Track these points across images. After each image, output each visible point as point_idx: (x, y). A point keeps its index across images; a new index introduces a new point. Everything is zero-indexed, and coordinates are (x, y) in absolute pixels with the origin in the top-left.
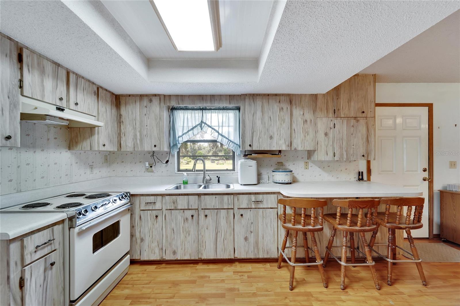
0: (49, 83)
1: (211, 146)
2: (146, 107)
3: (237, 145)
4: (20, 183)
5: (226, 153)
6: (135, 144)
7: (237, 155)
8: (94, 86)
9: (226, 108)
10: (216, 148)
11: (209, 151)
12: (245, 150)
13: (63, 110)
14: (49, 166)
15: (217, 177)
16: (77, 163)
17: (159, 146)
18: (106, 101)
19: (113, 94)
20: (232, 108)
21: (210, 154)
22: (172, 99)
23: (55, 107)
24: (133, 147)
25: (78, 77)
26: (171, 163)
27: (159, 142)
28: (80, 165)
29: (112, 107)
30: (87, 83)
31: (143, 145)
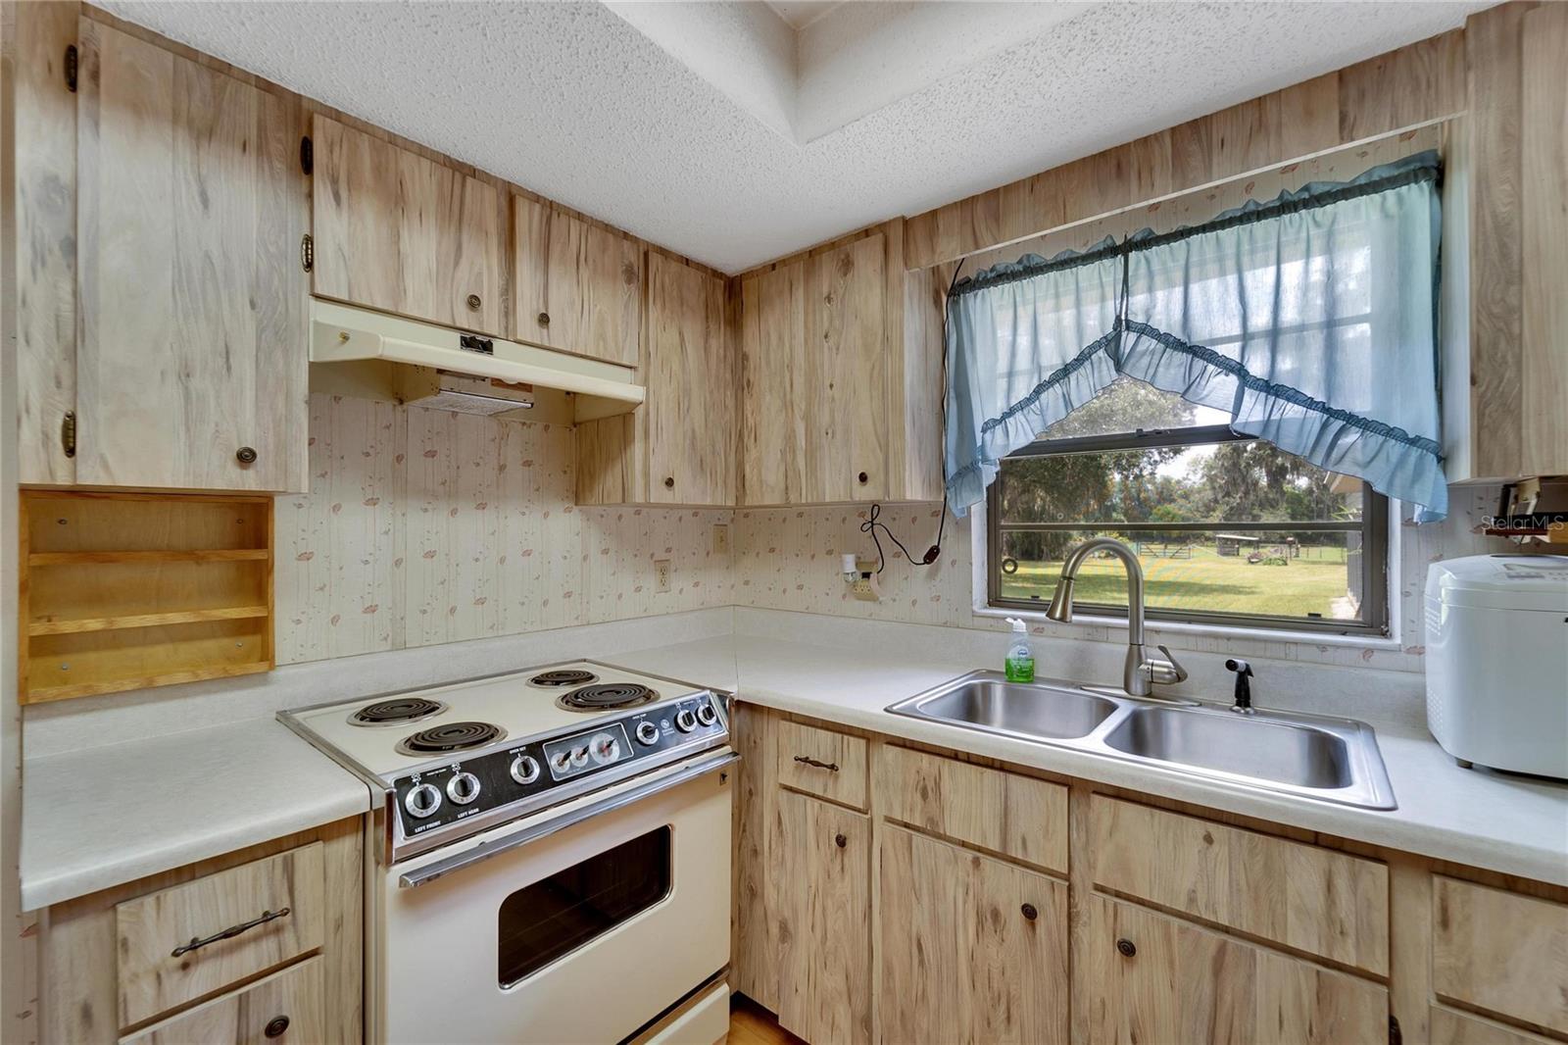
0: (423, 245)
1: (1217, 486)
2: (829, 299)
3: (1414, 442)
4: (402, 619)
5: (1303, 514)
6: (790, 474)
7: (1407, 522)
8: (626, 244)
9: (1306, 195)
10: (1246, 493)
11: (1205, 505)
12: (1501, 479)
13: (486, 347)
14: (502, 560)
15: (1231, 665)
16: (605, 552)
17: (882, 478)
18: (682, 305)
19: (716, 274)
20: (1363, 181)
21: (1216, 518)
22: (941, 227)
23: (456, 337)
24: (783, 486)
25: (555, 215)
26: (953, 563)
27: (881, 457)
28: (617, 561)
29: (708, 327)
30: (595, 237)
31: (816, 477)
